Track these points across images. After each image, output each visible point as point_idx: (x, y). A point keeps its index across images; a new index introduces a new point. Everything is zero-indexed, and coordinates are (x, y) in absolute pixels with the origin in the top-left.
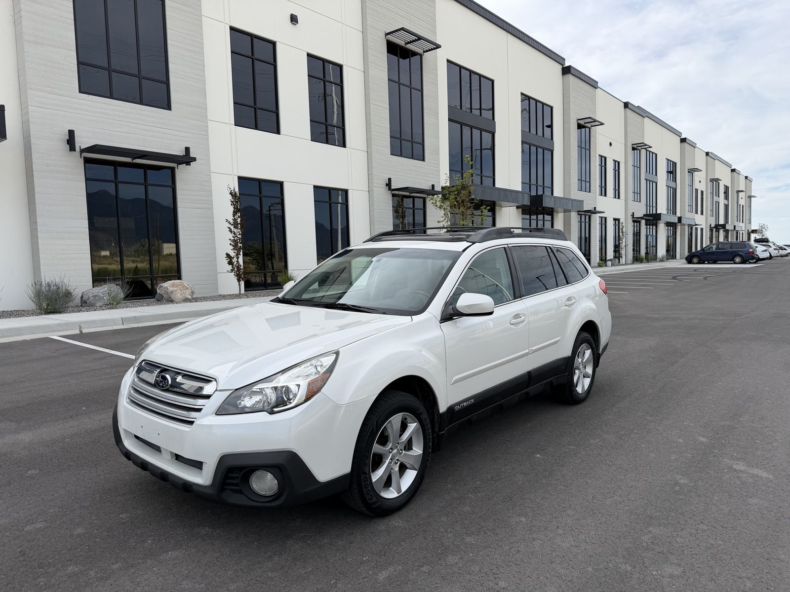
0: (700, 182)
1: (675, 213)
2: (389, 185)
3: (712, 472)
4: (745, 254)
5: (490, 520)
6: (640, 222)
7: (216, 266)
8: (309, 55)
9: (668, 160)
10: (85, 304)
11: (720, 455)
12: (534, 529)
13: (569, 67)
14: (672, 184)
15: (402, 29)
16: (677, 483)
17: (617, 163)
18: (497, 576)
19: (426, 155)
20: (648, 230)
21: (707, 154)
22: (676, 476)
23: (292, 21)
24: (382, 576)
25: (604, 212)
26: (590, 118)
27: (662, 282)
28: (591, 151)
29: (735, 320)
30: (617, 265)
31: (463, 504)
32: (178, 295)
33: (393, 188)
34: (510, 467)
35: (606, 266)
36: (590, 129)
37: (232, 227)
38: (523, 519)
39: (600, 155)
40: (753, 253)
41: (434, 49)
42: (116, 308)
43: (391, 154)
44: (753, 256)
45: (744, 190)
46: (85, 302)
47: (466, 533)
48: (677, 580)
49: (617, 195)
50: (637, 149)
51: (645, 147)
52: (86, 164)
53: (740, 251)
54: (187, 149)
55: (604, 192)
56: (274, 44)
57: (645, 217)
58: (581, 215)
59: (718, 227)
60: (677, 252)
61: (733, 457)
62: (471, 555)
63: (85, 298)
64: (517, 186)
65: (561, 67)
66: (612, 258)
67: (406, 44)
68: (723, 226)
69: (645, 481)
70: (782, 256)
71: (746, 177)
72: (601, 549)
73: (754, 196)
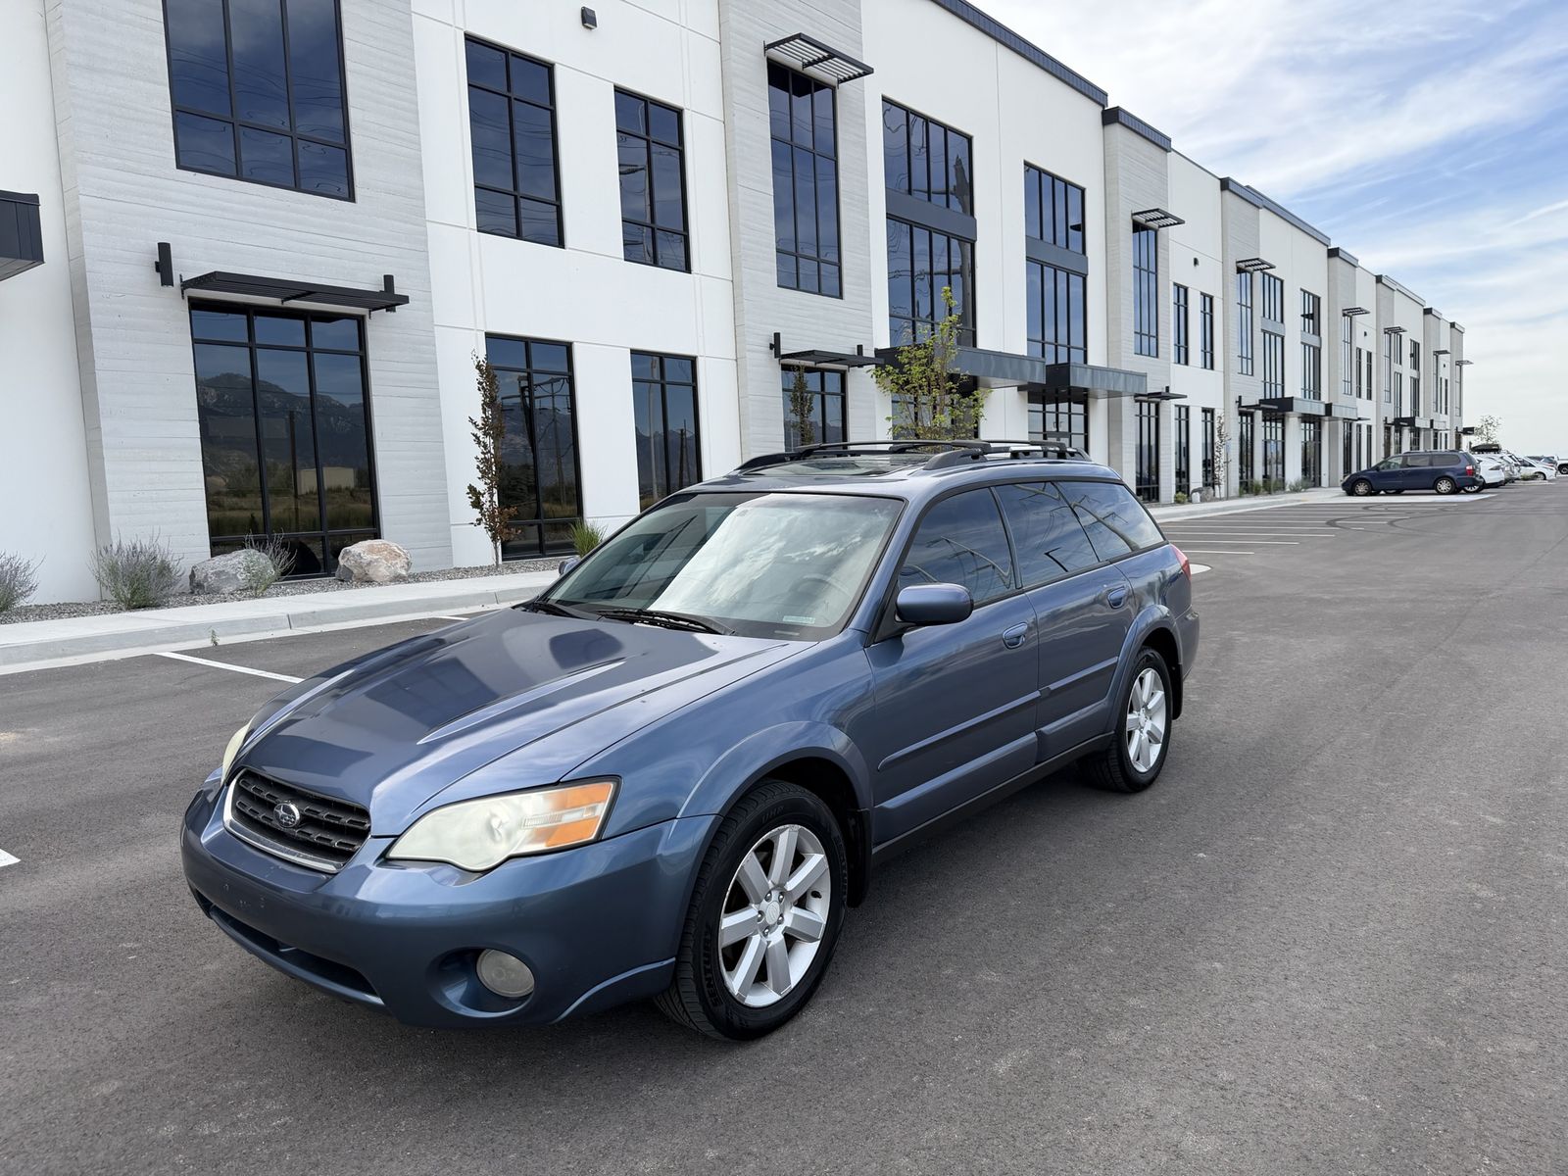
0: (1365, 334)
1: (1317, 396)
2: (775, 345)
3: (1532, 877)
4: (1458, 475)
5: (1159, 969)
6: (1252, 415)
7: (448, 511)
8: (618, 90)
9: (1305, 292)
10: (198, 589)
11: (1535, 846)
12: (1243, 981)
13: (1117, 110)
14: (1313, 340)
15: (799, 36)
16: (1474, 898)
17: (1207, 299)
18: (1209, 1062)
19: (845, 286)
20: (1268, 429)
21: (1379, 279)
22: (1469, 885)
23: (584, 21)
24: (1002, 1067)
25: (1186, 397)
26: (1157, 210)
27: (1310, 531)
28: (1159, 277)
29: (1478, 601)
30: (1211, 501)
31: (1098, 943)
32: (382, 570)
33: (783, 352)
34: (1157, 877)
35: (1190, 501)
36: (1156, 232)
37: (480, 434)
38: (1217, 965)
39: (1175, 284)
40: (1473, 472)
41: (860, 75)
42: (263, 596)
43: (779, 286)
44: (1474, 479)
45: (1449, 350)
46: (200, 586)
47: (1124, 992)
48: (1534, 1061)
49: (1209, 363)
50: (1245, 271)
51: (1262, 267)
52: (193, 311)
53: (1448, 470)
54: (389, 280)
55: (1183, 357)
56: (549, 68)
57: (1262, 406)
58: (1141, 402)
59: (1399, 423)
60: (1323, 473)
61: (1561, 850)
62: (1149, 1028)
63: (199, 577)
64: (1019, 346)
65: (1101, 109)
66: (1201, 485)
67: (805, 65)
68: (1411, 421)
69: (1415, 894)
70: (1525, 479)
71: (1453, 325)
72: (1378, 1012)
73: (1468, 362)
